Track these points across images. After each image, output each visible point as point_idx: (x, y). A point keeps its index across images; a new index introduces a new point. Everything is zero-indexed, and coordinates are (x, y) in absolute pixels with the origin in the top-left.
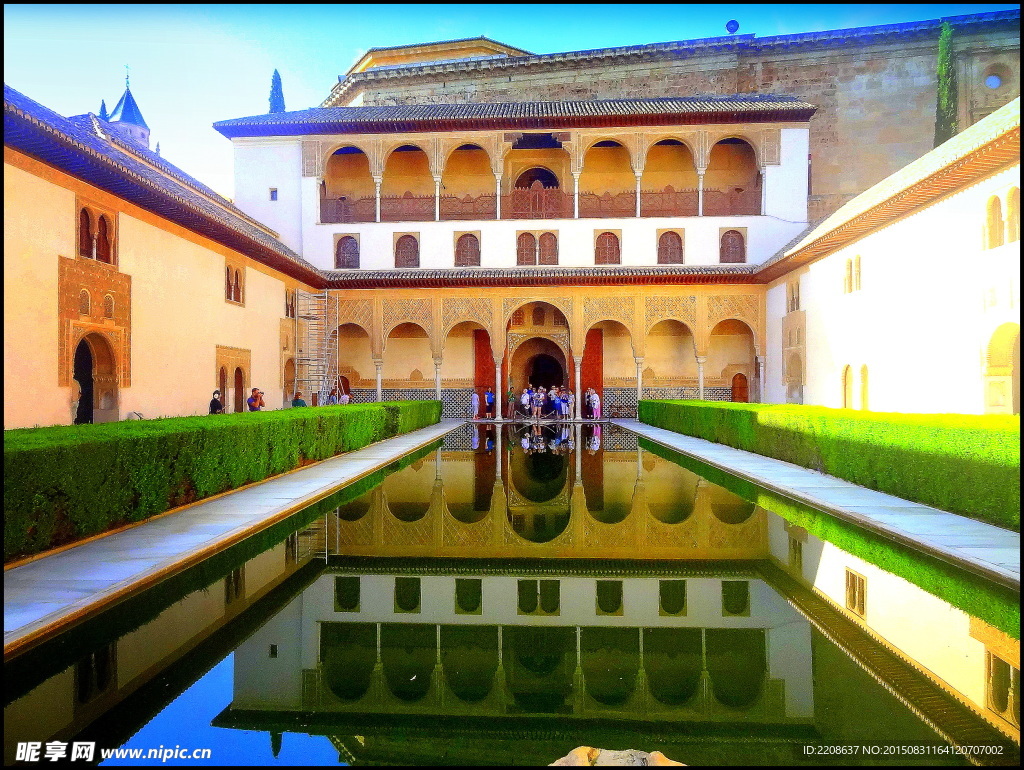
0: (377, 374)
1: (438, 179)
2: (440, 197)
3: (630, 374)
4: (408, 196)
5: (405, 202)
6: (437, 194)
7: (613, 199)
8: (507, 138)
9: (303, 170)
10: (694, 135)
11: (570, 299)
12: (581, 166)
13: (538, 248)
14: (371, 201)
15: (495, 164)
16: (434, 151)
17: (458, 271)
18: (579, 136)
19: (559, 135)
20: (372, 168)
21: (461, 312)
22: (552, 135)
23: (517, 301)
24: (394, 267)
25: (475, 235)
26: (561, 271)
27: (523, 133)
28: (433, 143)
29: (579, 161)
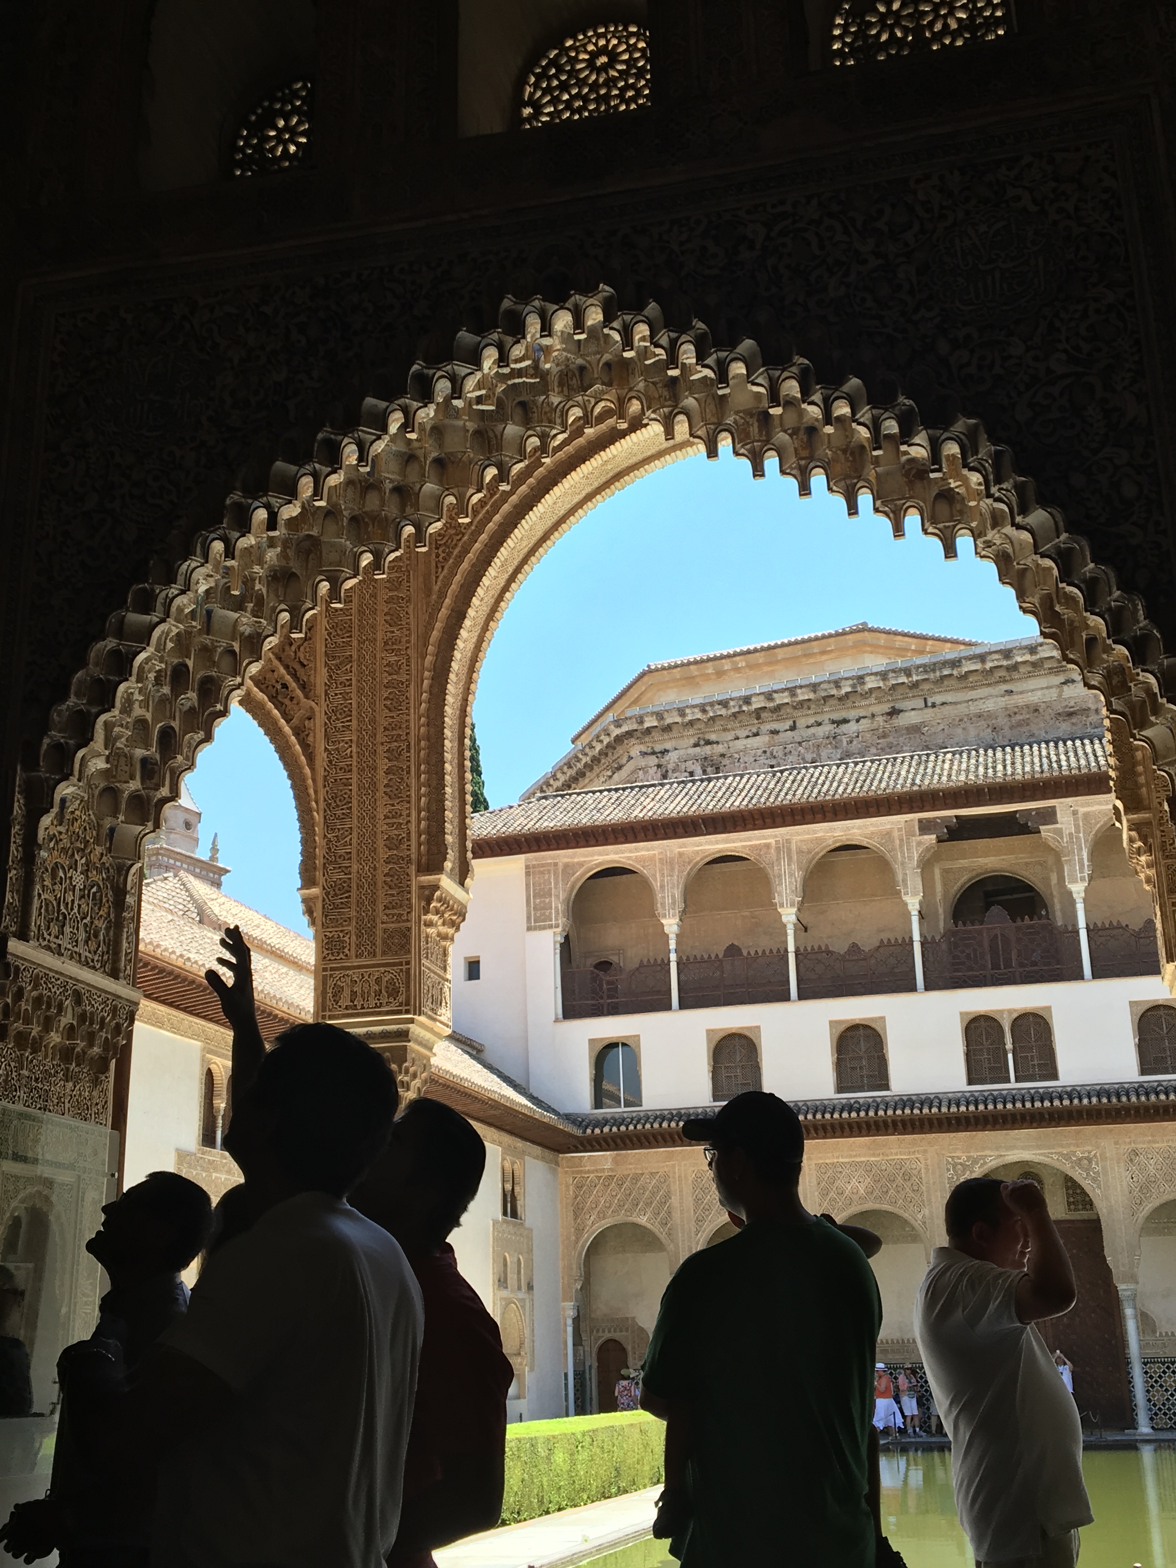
1: (789, 916)
2: (797, 953)
4: (733, 952)
5: (728, 966)
6: (791, 948)
8: (925, 827)
9: (529, 918)
11: (1093, 1153)
12: (1087, 872)
13: (1009, 1046)
14: (659, 968)
15: (905, 881)
16: (780, 864)
17: (844, 1101)
18: (1075, 813)
19: (1034, 813)
20: (659, 905)
21: (855, 1191)
22: (1018, 816)
23: (975, 1161)
24: (712, 1099)
25: (873, 1025)
26: (1067, 1093)
27: (956, 817)
28: (778, 849)
29: (1081, 861)
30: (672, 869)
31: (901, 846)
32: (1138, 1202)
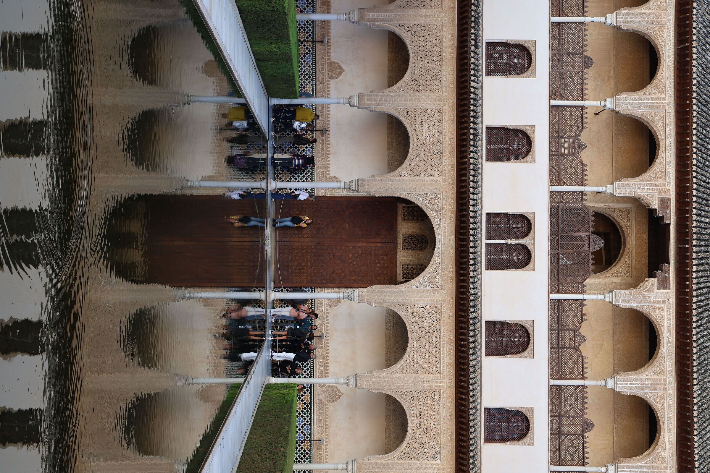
0: (338, 14)
1: (610, 104)
2: (582, 107)
3: (332, 368)
4: (588, 62)
5: (578, 58)
6: (587, 103)
7: (576, 348)
8: (664, 202)
10: (663, 461)
11: (438, 285)
12: (623, 305)
13: (510, 241)
14: (581, 9)
15: (627, 185)
16: (648, 99)
17: (480, 131)
18: (664, 302)
19: (667, 275)
20: (627, 11)
21: (422, 133)
22: (666, 264)
23: (437, 212)
24: (487, 41)
25: (530, 154)
26: (477, 274)
27: (669, 224)
28: (659, 99)
29: (630, 302)
30: (652, 22)
31: (651, 184)
32: (407, 309)
